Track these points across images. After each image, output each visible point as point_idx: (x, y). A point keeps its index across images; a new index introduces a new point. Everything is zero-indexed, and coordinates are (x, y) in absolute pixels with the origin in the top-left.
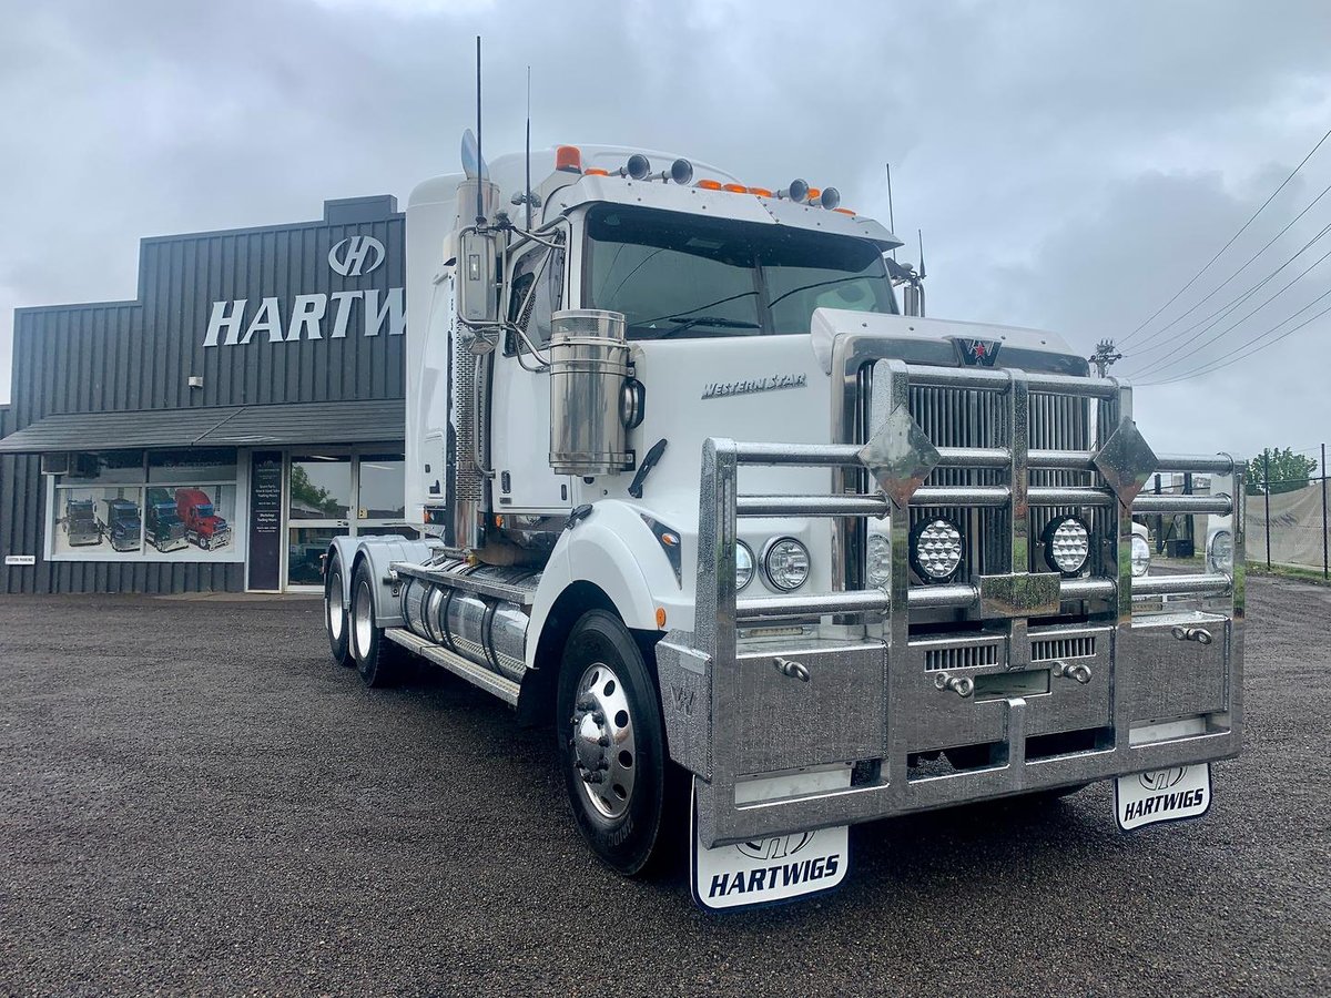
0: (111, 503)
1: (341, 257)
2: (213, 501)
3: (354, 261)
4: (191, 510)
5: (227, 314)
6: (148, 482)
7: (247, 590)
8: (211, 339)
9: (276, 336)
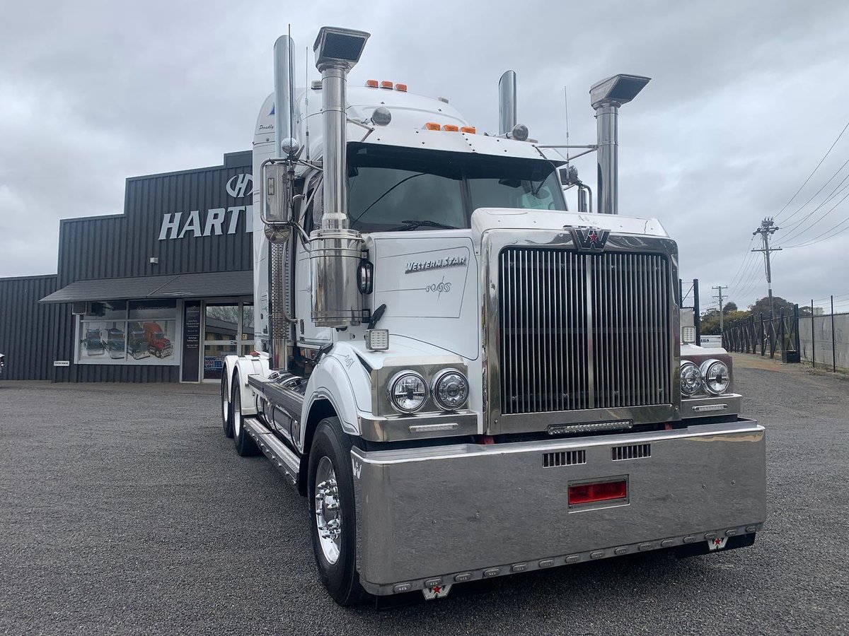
0: (109, 331)
1: (233, 186)
2: (163, 330)
3: (240, 188)
4: (152, 335)
5: (171, 221)
6: (129, 318)
7: (181, 381)
8: (163, 236)
9: (197, 233)
